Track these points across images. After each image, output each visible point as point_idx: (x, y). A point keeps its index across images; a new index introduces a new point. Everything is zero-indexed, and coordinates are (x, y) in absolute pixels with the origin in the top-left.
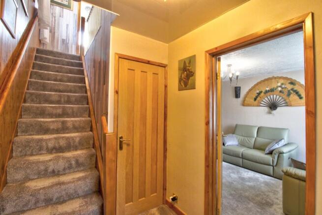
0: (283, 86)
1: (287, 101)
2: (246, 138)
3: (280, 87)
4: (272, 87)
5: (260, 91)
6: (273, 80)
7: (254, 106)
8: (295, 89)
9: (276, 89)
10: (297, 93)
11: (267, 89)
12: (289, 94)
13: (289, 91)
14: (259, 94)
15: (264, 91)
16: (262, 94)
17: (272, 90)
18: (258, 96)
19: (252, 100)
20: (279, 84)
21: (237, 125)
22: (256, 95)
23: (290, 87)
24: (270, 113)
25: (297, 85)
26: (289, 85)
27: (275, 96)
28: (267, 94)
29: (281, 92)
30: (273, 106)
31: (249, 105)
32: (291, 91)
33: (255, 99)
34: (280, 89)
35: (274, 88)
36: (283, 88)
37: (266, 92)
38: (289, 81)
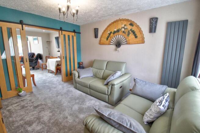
0: (125, 27)
1: (127, 40)
2: (99, 70)
3: (124, 28)
4: (118, 29)
5: (111, 31)
6: (119, 22)
7: (106, 45)
8: (133, 30)
9: (120, 30)
10: (134, 32)
11: (115, 30)
12: (129, 34)
13: (129, 31)
14: (110, 34)
15: (113, 32)
16: (112, 34)
17: (118, 31)
18: (109, 36)
19: (105, 40)
20: (123, 26)
21: (95, 60)
22: (108, 35)
23: (129, 27)
24: (116, 50)
25: (134, 26)
26: (129, 26)
27: (120, 36)
28: (115, 34)
29: (123, 32)
30: (118, 45)
31: (103, 44)
32: (130, 32)
33: (107, 39)
34: (123, 29)
35: (119, 29)
36: (125, 29)
37: (115, 32)
38: (130, 23)
